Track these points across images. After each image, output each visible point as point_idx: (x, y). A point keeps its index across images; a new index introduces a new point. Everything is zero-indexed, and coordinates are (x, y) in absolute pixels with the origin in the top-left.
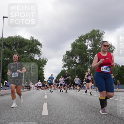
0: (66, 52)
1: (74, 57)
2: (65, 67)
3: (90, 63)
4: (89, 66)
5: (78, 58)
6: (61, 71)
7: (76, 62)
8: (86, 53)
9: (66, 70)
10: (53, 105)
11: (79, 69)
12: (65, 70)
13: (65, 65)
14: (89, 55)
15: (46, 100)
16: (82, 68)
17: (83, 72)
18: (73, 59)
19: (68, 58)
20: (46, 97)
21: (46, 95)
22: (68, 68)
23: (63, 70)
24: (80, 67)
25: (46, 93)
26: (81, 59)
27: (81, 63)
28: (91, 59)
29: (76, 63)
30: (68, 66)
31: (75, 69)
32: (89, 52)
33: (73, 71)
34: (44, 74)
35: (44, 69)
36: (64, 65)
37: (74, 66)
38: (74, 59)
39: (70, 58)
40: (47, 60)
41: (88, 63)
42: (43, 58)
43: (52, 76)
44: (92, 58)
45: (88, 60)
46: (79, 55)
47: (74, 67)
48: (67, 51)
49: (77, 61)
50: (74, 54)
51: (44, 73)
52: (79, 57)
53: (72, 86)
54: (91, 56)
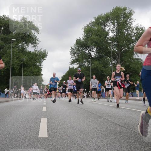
0: (76, 41)
1: (89, 49)
2: (74, 63)
3: (112, 57)
4: (111, 63)
5: (94, 51)
6: (69, 69)
7: (91, 56)
8: (106, 42)
9: (76, 68)
10: (56, 122)
11: (95, 66)
12: (74, 67)
13: (74, 60)
14: (110, 46)
15: (45, 115)
16: (101, 66)
17: (102, 71)
18: (86, 51)
19: (78, 50)
20: (44, 109)
21: (44, 106)
22: (78, 65)
23: (71, 67)
24: (96, 63)
25: (45, 104)
26: (98, 51)
27: (99, 58)
28: (115, 51)
29: (92, 58)
30: (79, 61)
31: (90, 67)
32: (110, 40)
33: (87, 70)
34: (42, 75)
35: (42, 66)
36: (72, 61)
37: (89, 62)
38: (88, 51)
39: (82, 50)
40: (46, 53)
41: (110, 58)
42: (40, 49)
43: (54, 76)
44: (115, 49)
45: (110, 52)
46: (96, 46)
47: (88, 65)
48: (77, 39)
49: (93, 54)
50: (88, 44)
51: (42, 73)
52: (96, 49)
53: (86, 93)
54: (114, 47)
